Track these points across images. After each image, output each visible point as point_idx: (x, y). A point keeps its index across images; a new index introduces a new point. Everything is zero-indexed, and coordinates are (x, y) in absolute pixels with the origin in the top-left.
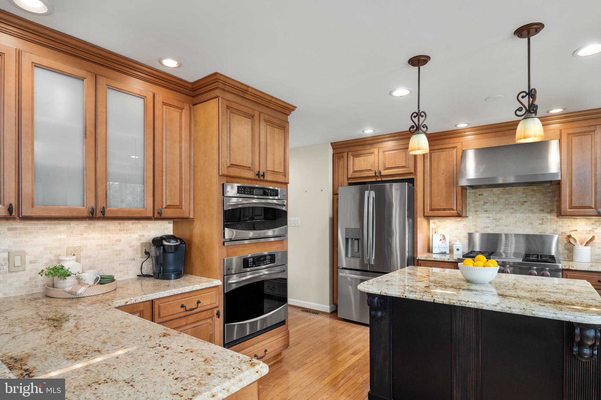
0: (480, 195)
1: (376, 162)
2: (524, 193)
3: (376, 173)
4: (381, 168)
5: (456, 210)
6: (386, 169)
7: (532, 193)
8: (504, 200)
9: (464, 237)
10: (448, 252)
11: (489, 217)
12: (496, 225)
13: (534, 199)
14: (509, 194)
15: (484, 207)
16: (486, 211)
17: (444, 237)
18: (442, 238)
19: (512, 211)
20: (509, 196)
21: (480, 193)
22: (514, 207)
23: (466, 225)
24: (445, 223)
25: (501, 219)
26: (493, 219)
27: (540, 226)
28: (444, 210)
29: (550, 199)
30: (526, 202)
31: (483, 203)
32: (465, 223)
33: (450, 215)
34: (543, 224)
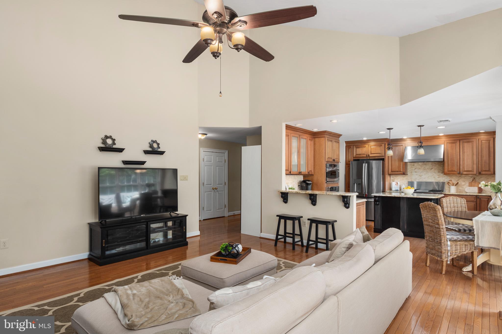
0: (413, 165)
1: (367, 151)
2: (431, 165)
3: (367, 156)
4: (369, 154)
5: (403, 172)
6: (371, 154)
7: (435, 165)
8: (423, 168)
9: (406, 183)
10: (399, 190)
11: (417, 175)
12: (420, 178)
13: (436, 167)
14: (425, 165)
15: (415, 170)
16: (416, 172)
17: (397, 183)
18: (396, 184)
19: (427, 172)
20: (425, 166)
21: (413, 164)
22: (427, 170)
23: (407, 178)
24: (398, 177)
25: (422, 176)
26: (419, 176)
27: (438, 178)
28: (397, 171)
29: (442, 167)
30: (432, 168)
31: (414, 169)
32: (407, 177)
33: (400, 174)
34: (439, 178)
